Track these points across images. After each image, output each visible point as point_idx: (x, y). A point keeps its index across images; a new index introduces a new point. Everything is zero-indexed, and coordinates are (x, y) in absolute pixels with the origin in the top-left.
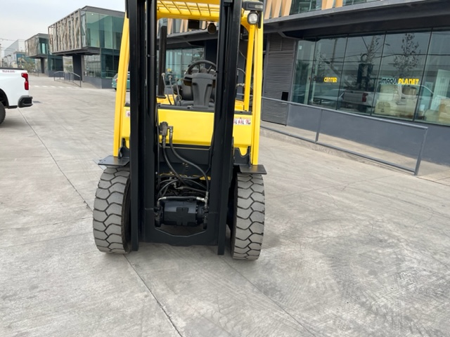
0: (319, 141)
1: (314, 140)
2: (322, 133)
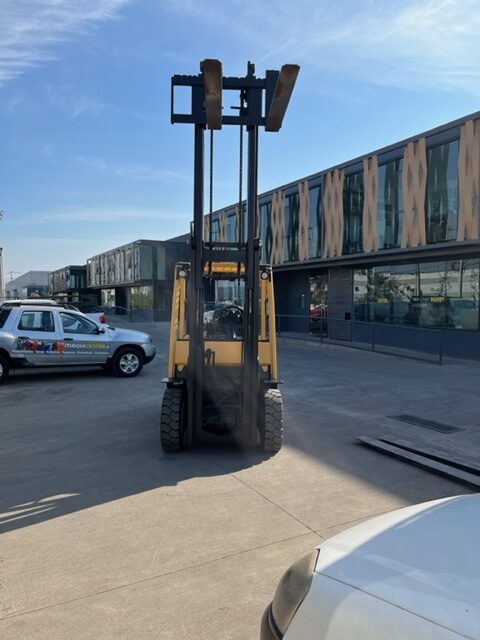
1: (371, 349)
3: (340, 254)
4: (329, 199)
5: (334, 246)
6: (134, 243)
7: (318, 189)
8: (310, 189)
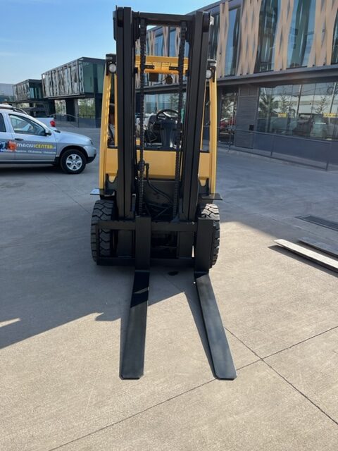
1: (269, 155)
2: (275, 152)
3: (252, 72)
4: (247, 19)
5: (247, 65)
7: (236, 10)
8: (230, 10)
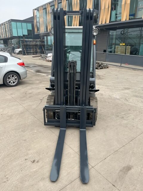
0: (122, 66)
1: (120, 65)
2: (123, 64)
6: (9, 21)
